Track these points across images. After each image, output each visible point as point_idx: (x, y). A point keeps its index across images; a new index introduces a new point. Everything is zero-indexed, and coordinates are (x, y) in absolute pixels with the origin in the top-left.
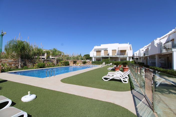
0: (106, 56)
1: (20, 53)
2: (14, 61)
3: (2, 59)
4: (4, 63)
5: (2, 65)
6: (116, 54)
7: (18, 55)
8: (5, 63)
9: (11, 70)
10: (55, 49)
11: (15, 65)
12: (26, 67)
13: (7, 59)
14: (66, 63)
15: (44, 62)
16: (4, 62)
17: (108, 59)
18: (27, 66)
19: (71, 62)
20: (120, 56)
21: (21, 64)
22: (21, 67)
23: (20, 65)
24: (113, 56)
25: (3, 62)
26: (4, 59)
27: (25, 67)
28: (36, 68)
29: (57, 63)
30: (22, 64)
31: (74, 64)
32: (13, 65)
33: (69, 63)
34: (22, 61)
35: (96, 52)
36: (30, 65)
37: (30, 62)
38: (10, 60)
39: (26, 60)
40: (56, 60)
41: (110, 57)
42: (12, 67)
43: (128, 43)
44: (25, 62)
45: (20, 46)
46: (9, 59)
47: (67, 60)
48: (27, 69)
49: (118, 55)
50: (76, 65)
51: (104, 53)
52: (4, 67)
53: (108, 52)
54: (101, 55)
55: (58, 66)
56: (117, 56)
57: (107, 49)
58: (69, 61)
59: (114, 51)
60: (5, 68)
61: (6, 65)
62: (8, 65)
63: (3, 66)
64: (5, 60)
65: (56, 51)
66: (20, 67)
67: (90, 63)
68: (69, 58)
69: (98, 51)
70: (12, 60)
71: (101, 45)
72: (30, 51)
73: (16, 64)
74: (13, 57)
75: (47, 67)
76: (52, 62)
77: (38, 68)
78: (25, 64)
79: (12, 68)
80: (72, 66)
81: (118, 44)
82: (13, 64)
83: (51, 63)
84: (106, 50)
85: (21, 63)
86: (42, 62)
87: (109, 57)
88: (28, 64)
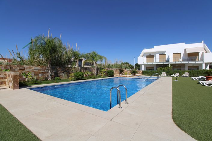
0: (164, 63)
1: (49, 57)
2: (41, 69)
3: (25, 66)
4: (27, 72)
5: (25, 75)
6: (181, 60)
7: (47, 61)
8: (29, 72)
9: (36, 82)
10: (94, 53)
11: (43, 75)
12: (59, 79)
13: (32, 66)
14: (110, 72)
15: (81, 71)
16: (28, 70)
17: (168, 67)
18: (59, 77)
19: (116, 71)
20: (190, 62)
21: (51, 74)
22: (52, 78)
23: (49, 75)
24: (176, 63)
25: (26, 70)
26: (27, 66)
27: (56, 78)
28: (72, 81)
29: (97, 72)
30: (53, 74)
31: (120, 75)
32: (40, 75)
33: (113, 72)
34: (53, 69)
35: (147, 58)
36: (63, 75)
37: (63, 71)
38: (36, 68)
39: (58, 67)
40: (96, 69)
41: (170, 64)
42: (39, 78)
43: (203, 41)
44: (57, 71)
45: (49, 46)
46: (35, 66)
47: (108, 69)
48: (60, 82)
49: (184, 60)
50: (124, 76)
51: (160, 58)
52: (27, 78)
53: (167, 57)
54: (155, 62)
55: (100, 77)
56: (183, 63)
57: (165, 52)
58: (114, 71)
59: (176, 55)
60: (30, 80)
61: (30, 75)
62: (33, 74)
63: (27, 76)
64: (29, 67)
65: (96, 55)
66: (50, 79)
67: (140, 73)
68: (111, 66)
69: (150, 56)
70: (39, 68)
71: (155, 47)
72: (62, 55)
73: (45, 73)
74: (40, 63)
75: (86, 78)
76: (91, 71)
77: (74, 80)
78: (56, 74)
79: (38, 80)
80: (118, 77)
81: (184, 43)
82: (40, 73)
83: (90, 73)
84: (163, 54)
85: (52, 72)
86: (79, 71)
87: (168, 64)
88: (61, 74)
